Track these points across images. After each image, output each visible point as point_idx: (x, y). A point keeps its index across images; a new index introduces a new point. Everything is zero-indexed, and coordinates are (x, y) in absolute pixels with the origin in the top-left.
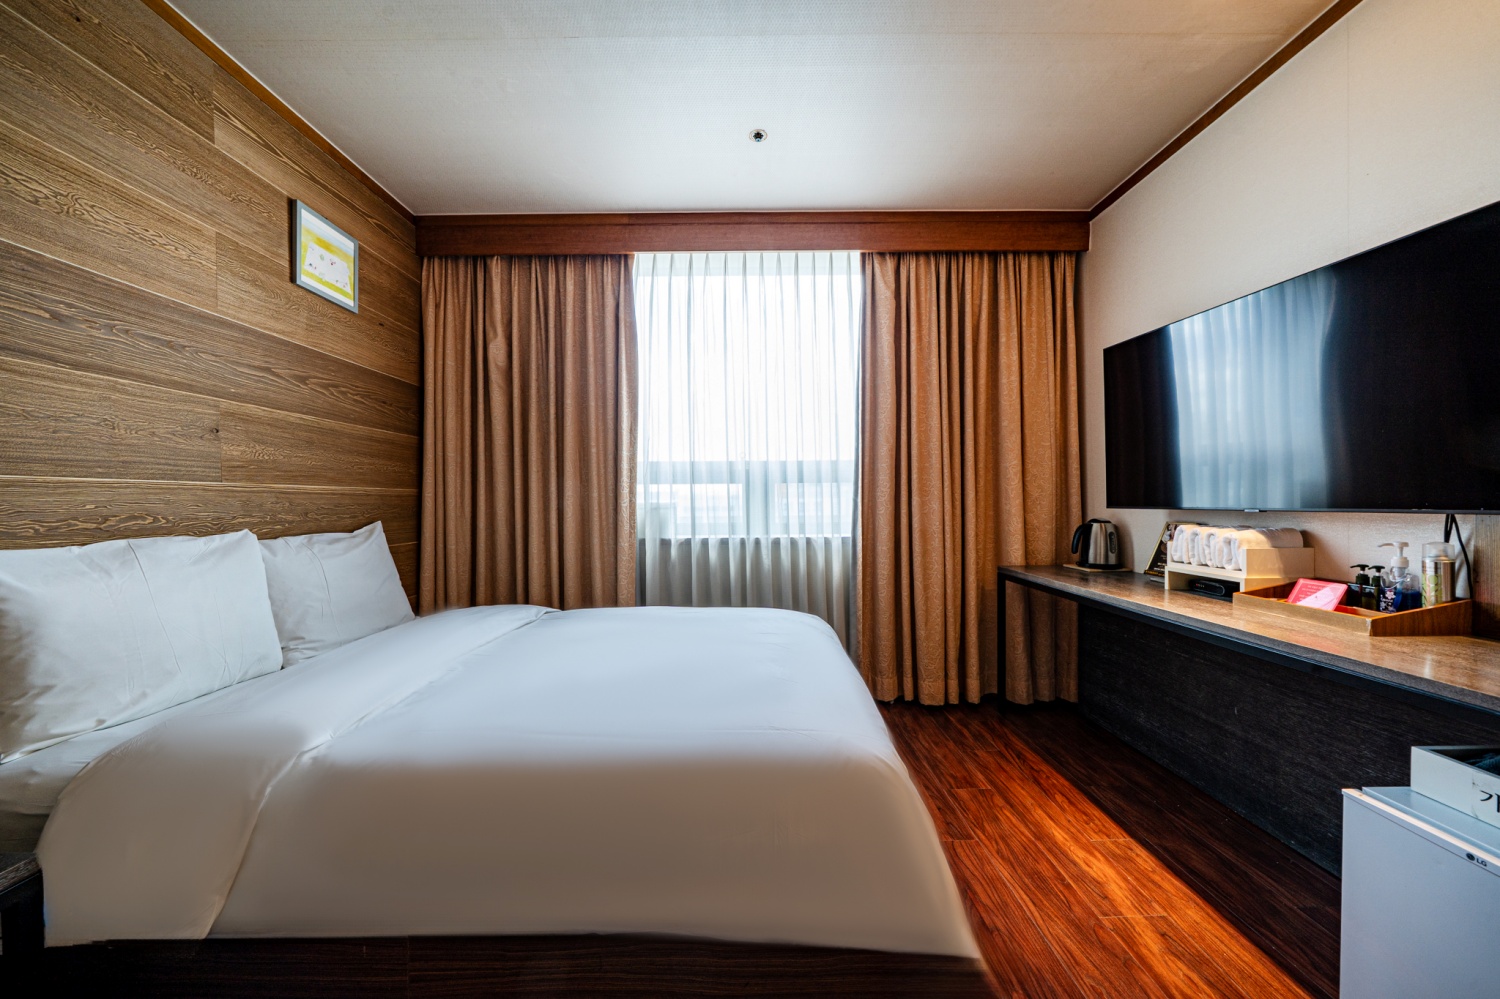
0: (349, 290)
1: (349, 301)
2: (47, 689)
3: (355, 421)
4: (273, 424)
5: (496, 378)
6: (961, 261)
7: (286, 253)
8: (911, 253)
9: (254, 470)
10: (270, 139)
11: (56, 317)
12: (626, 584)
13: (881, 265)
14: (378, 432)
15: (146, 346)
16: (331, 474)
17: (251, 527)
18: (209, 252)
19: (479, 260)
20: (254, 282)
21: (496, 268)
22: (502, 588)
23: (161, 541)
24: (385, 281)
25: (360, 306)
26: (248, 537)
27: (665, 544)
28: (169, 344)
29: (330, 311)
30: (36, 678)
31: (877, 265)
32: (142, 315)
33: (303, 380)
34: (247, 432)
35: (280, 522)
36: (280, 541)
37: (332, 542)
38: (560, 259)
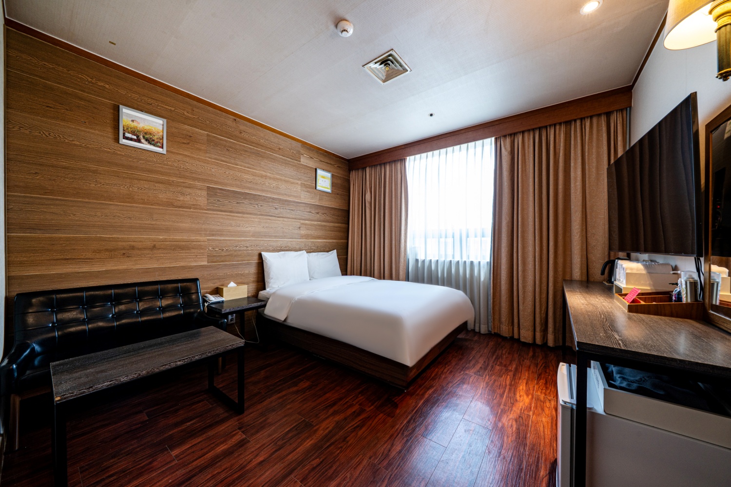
0: (329, 187)
1: (329, 190)
2: (272, 278)
3: (330, 222)
4: (311, 225)
5: (368, 205)
6: (549, 130)
7: (314, 182)
8: (520, 132)
9: (307, 236)
10: (312, 156)
11: (276, 208)
12: (402, 273)
13: (503, 141)
14: (336, 225)
15: (288, 211)
16: (324, 237)
17: (306, 250)
18: (299, 188)
19: (364, 169)
20: (308, 192)
21: (368, 170)
22: (368, 272)
23: (289, 252)
24: (339, 182)
25: (332, 191)
26: (304, 252)
27: (417, 260)
28: (292, 210)
29: (324, 194)
30: (271, 276)
31: (502, 142)
32: (288, 205)
33: (318, 213)
34: (305, 227)
35: (312, 249)
36: (311, 253)
37: (322, 255)
38: (385, 164)
